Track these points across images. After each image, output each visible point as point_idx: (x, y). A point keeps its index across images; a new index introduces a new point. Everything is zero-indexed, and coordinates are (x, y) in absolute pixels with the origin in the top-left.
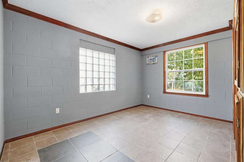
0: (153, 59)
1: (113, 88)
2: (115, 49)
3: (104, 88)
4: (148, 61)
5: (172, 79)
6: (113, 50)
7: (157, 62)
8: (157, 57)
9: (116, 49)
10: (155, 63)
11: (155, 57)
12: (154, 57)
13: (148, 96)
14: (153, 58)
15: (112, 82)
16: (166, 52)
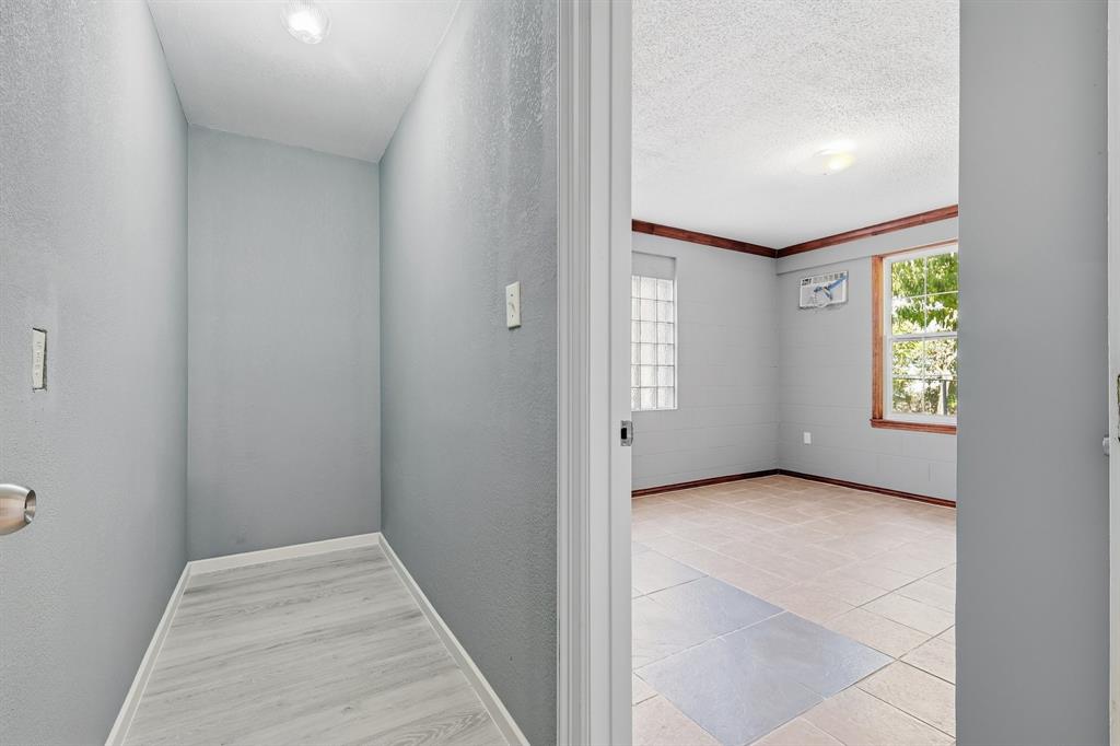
0: (828, 288)
1: (667, 402)
2: (674, 259)
3: (639, 399)
4: (805, 294)
5: (941, 367)
6: (669, 263)
7: (844, 300)
8: (844, 281)
9: (678, 259)
10: (838, 304)
11: (835, 281)
12: (831, 279)
13: (807, 438)
14: (826, 284)
15: (666, 378)
16: (884, 260)
